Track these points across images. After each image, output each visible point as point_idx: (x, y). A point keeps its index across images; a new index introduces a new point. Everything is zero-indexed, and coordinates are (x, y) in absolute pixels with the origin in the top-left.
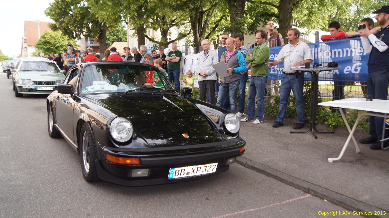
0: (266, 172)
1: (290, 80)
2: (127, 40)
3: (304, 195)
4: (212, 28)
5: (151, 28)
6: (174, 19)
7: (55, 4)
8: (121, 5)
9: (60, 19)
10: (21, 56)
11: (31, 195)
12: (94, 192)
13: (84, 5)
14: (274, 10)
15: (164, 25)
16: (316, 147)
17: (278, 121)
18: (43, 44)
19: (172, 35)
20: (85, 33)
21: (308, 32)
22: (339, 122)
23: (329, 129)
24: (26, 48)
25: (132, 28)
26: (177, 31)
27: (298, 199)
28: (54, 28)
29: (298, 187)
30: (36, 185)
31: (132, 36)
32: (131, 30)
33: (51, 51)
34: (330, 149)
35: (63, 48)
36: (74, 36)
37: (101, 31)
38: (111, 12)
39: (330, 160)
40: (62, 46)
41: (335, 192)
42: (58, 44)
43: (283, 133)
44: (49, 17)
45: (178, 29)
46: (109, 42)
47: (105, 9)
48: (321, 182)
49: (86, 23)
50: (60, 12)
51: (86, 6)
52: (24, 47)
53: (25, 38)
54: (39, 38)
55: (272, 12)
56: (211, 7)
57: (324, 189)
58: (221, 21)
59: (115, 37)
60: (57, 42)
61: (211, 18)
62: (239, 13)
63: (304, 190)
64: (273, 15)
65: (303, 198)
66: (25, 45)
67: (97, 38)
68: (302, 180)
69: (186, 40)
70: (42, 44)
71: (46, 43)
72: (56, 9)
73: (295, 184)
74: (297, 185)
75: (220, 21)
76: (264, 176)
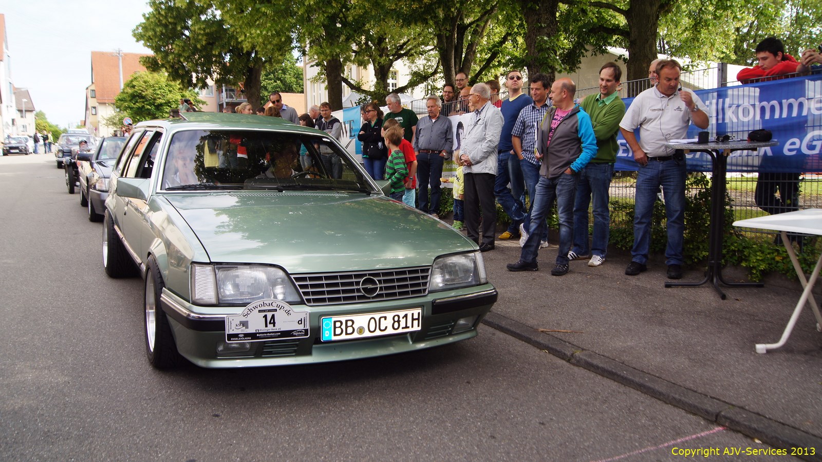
0: (618, 376)
1: (662, 171)
2: (303, 88)
3: (707, 428)
4: (483, 61)
5: (353, 62)
6: (402, 42)
7: (154, 16)
8: (292, 14)
9: (165, 47)
10: (85, 124)
11: (109, 427)
12: (243, 420)
13: (214, 17)
14: (617, 20)
15: (381, 56)
16: (726, 319)
17: (638, 261)
18: (130, 99)
19: (399, 76)
20: (215, 76)
21: (692, 66)
22: (773, 262)
23: (752, 277)
24: (95, 108)
25: (314, 63)
26: (410, 67)
27: (694, 436)
28: (152, 65)
29: (693, 410)
30: (118, 404)
31: (315, 80)
32: (312, 66)
33: (147, 114)
34: (757, 322)
35: (170, 107)
36: (194, 80)
37: (250, 70)
38: (270, 30)
39: (761, 348)
40: (168, 103)
41: (778, 422)
42: (160, 98)
43: (649, 287)
44: (142, 42)
45: (410, 64)
46: (266, 94)
47: (257, 23)
48: (744, 399)
49: (217, 53)
50: (164, 31)
51: (218, 18)
52: (90, 106)
53: (93, 87)
54: (122, 86)
55: (614, 24)
56: (482, 16)
57: (753, 415)
58: (504, 45)
59: (279, 82)
60: (158, 94)
61: (482, 38)
62: (545, 27)
63: (706, 417)
64: (616, 30)
65: (707, 435)
66: (92, 102)
67: (241, 86)
68: (701, 394)
69: (428, 87)
70: (128, 99)
71: (135, 97)
72: (157, 25)
73: (686, 403)
74: (690, 405)
75: (501, 45)
76: (614, 385)
